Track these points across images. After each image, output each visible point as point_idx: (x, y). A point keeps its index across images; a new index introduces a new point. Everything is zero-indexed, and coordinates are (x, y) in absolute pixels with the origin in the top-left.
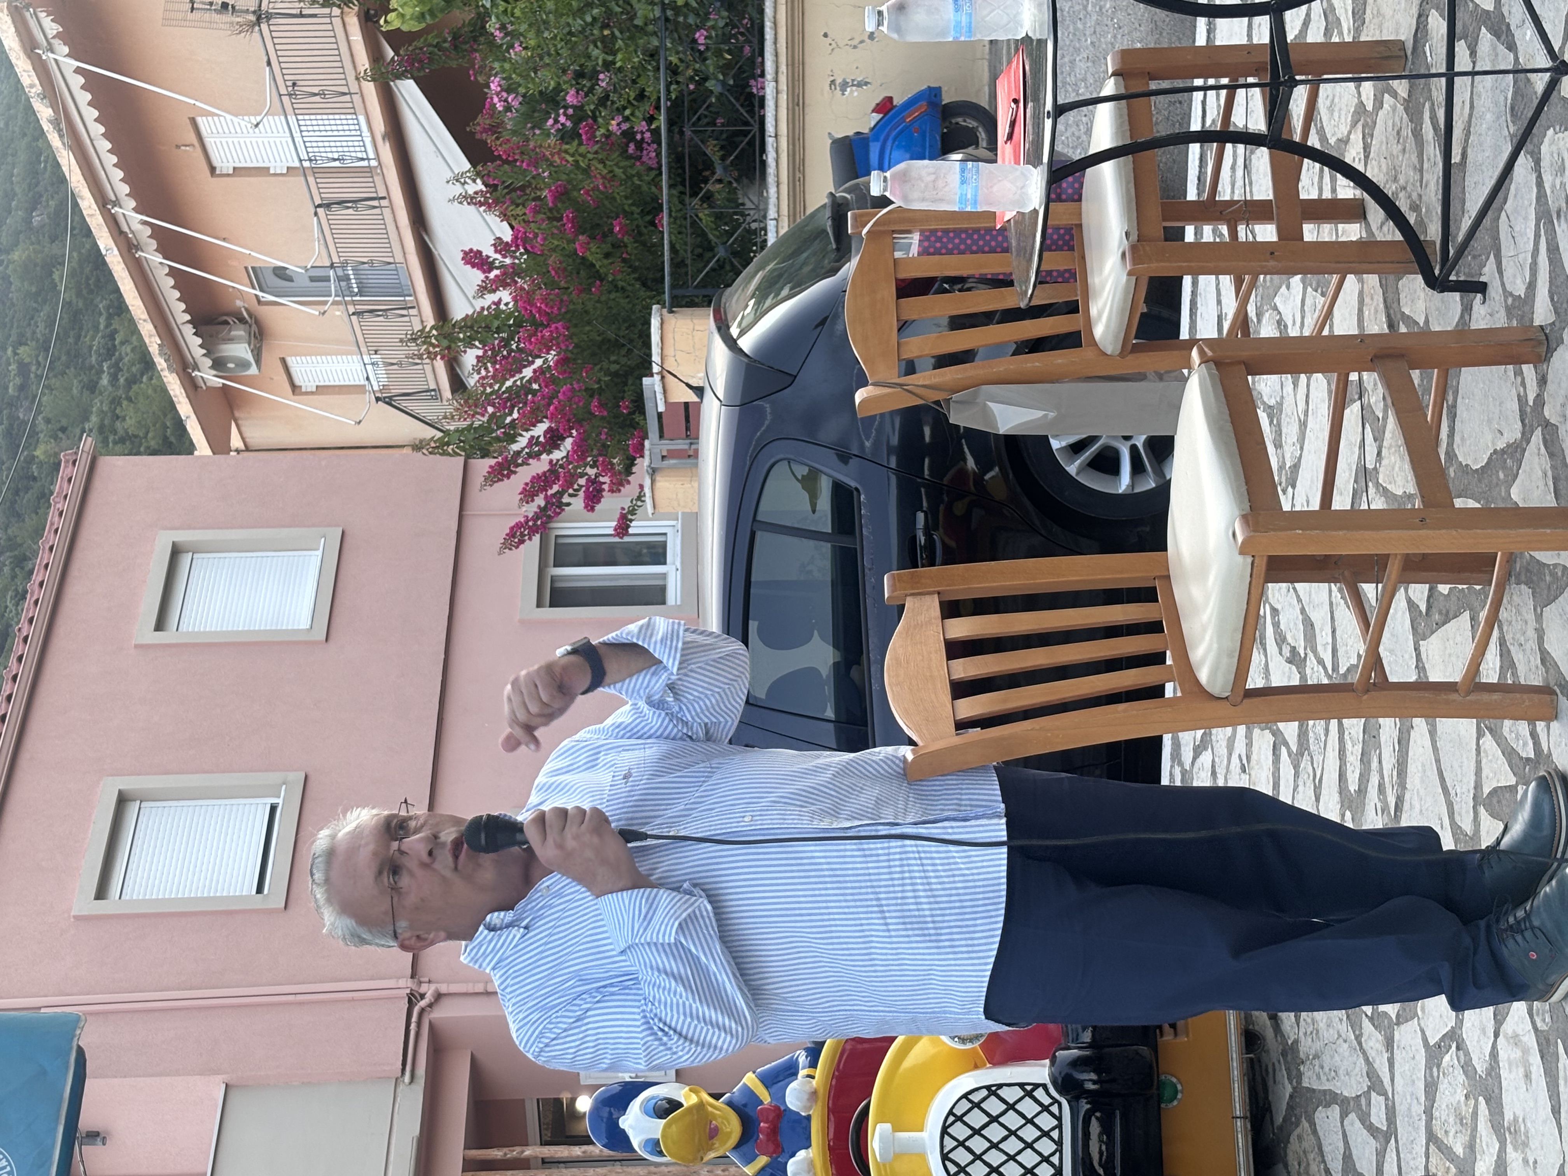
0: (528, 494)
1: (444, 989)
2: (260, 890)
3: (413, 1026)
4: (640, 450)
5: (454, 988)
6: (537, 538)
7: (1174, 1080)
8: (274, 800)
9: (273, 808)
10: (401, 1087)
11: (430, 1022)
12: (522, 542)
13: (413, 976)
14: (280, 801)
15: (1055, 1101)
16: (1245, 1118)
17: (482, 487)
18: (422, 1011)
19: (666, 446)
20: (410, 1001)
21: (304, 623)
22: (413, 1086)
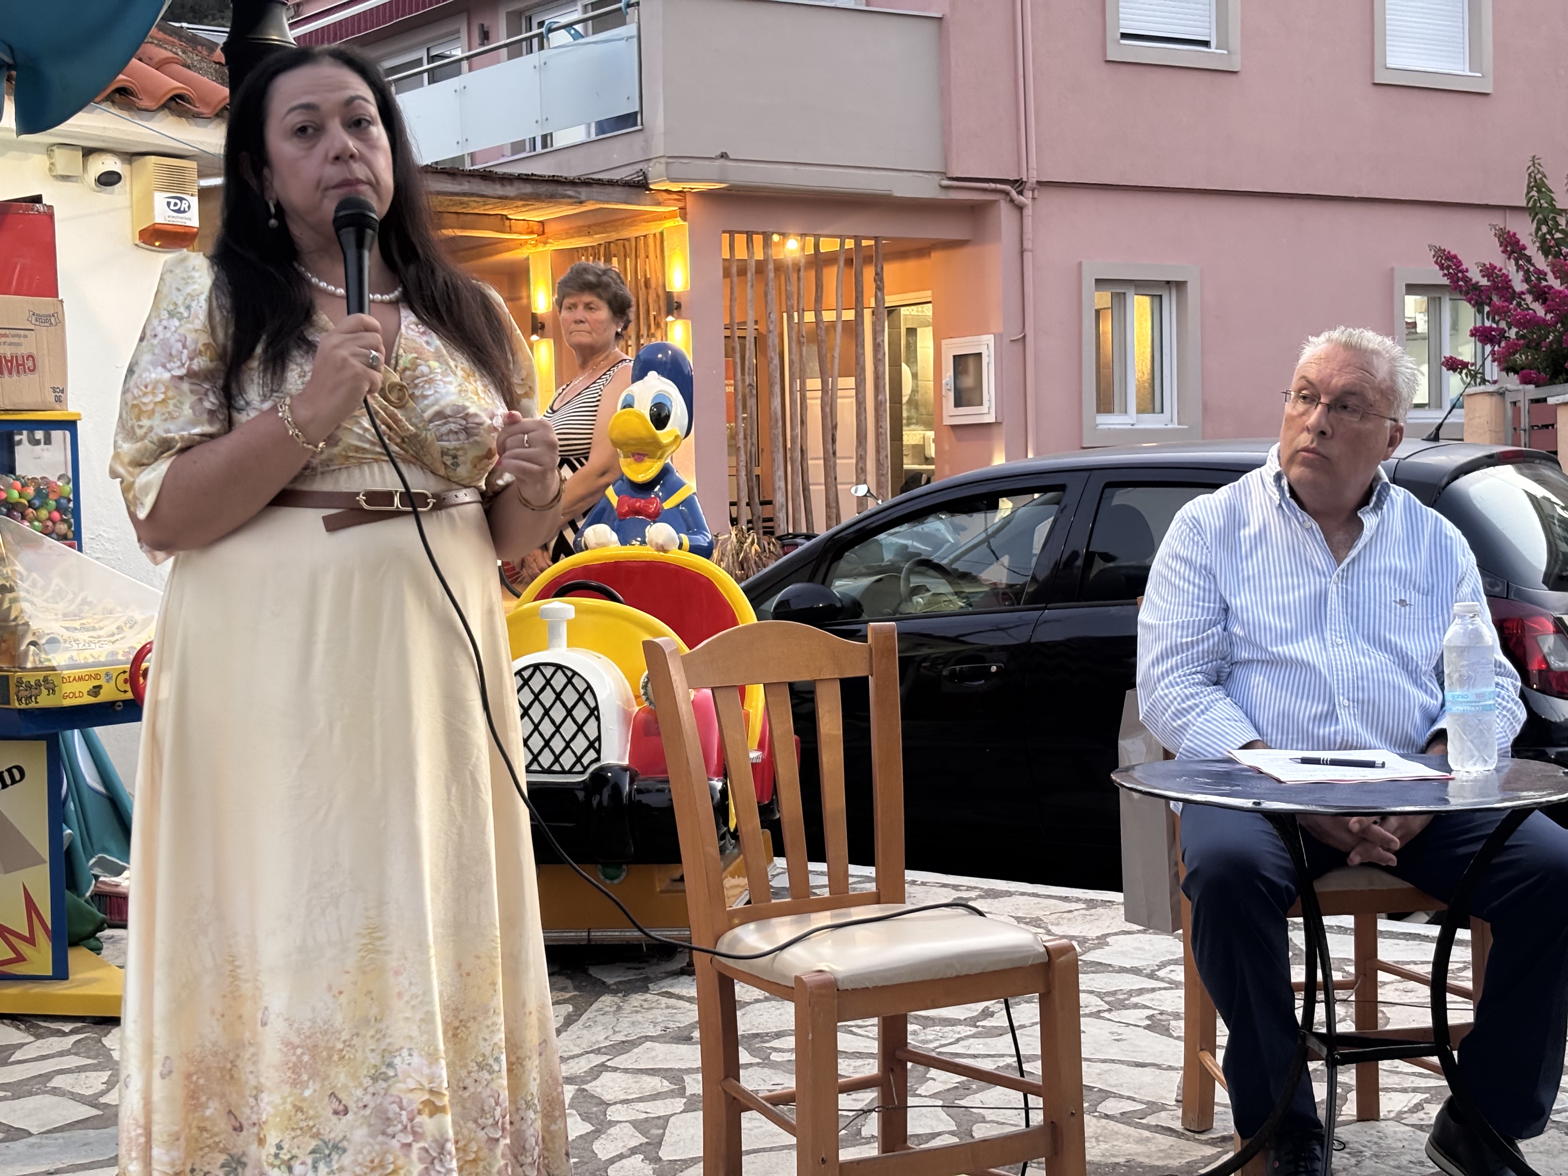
0: (1489, 271)
1: (1028, 212)
2: (1124, 36)
3: (993, 185)
4: (1525, 381)
5: (1028, 221)
6: (1446, 281)
7: (622, 877)
8: (1213, 44)
9: (1206, 44)
10: (937, 178)
11: (996, 201)
12: (1442, 268)
13: (1038, 182)
14: (1213, 49)
15: (586, 769)
16: (589, 940)
17: (1494, 226)
18: (1007, 194)
19: (1524, 406)
20: (1017, 181)
21: (1391, 62)
22: (938, 188)
